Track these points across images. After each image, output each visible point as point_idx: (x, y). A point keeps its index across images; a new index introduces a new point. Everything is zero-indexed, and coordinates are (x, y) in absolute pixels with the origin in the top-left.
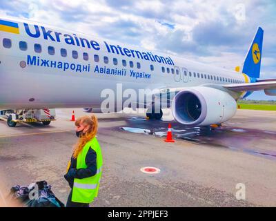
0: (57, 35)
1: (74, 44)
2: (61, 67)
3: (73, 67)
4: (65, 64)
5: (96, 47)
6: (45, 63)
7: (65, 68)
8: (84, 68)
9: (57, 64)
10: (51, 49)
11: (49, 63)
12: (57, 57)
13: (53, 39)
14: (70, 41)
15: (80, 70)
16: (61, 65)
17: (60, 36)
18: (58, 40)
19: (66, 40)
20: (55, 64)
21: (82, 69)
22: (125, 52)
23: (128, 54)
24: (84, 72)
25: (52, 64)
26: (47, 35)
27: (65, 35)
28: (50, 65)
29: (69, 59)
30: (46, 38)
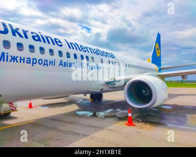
0: (25, 32)
1: (40, 41)
2: (30, 63)
3: (40, 62)
4: (33, 59)
5: (59, 44)
6: (14, 59)
7: (33, 63)
8: (50, 63)
9: (26, 60)
10: (20, 46)
11: (18, 59)
12: (26, 53)
13: (21, 36)
14: (37, 38)
15: (47, 65)
16: (30, 60)
17: (27, 33)
18: (26, 37)
19: (33, 37)
20: (24, 60)
21: (48, 64)
22: (82, 48)
23: (84, 50)
24: (50, 67)
25: (21, 59)
26: (15, 32)
27: (32, 33)
28: (19, 61)
29: (37, 55)
30: (14, 35)
